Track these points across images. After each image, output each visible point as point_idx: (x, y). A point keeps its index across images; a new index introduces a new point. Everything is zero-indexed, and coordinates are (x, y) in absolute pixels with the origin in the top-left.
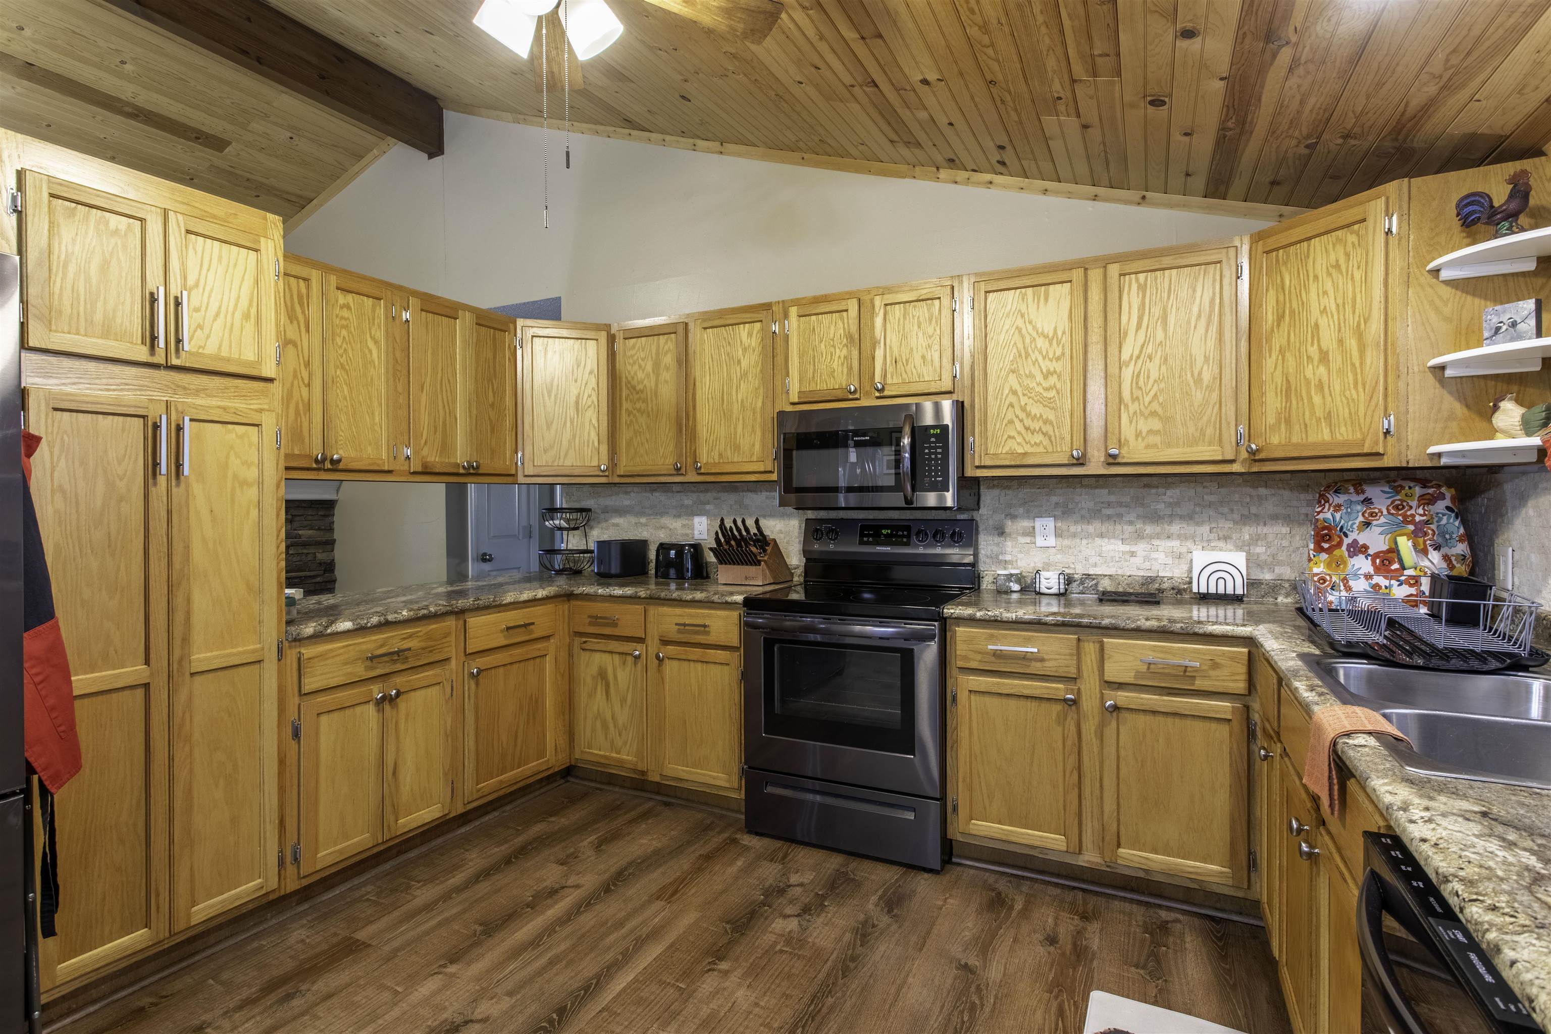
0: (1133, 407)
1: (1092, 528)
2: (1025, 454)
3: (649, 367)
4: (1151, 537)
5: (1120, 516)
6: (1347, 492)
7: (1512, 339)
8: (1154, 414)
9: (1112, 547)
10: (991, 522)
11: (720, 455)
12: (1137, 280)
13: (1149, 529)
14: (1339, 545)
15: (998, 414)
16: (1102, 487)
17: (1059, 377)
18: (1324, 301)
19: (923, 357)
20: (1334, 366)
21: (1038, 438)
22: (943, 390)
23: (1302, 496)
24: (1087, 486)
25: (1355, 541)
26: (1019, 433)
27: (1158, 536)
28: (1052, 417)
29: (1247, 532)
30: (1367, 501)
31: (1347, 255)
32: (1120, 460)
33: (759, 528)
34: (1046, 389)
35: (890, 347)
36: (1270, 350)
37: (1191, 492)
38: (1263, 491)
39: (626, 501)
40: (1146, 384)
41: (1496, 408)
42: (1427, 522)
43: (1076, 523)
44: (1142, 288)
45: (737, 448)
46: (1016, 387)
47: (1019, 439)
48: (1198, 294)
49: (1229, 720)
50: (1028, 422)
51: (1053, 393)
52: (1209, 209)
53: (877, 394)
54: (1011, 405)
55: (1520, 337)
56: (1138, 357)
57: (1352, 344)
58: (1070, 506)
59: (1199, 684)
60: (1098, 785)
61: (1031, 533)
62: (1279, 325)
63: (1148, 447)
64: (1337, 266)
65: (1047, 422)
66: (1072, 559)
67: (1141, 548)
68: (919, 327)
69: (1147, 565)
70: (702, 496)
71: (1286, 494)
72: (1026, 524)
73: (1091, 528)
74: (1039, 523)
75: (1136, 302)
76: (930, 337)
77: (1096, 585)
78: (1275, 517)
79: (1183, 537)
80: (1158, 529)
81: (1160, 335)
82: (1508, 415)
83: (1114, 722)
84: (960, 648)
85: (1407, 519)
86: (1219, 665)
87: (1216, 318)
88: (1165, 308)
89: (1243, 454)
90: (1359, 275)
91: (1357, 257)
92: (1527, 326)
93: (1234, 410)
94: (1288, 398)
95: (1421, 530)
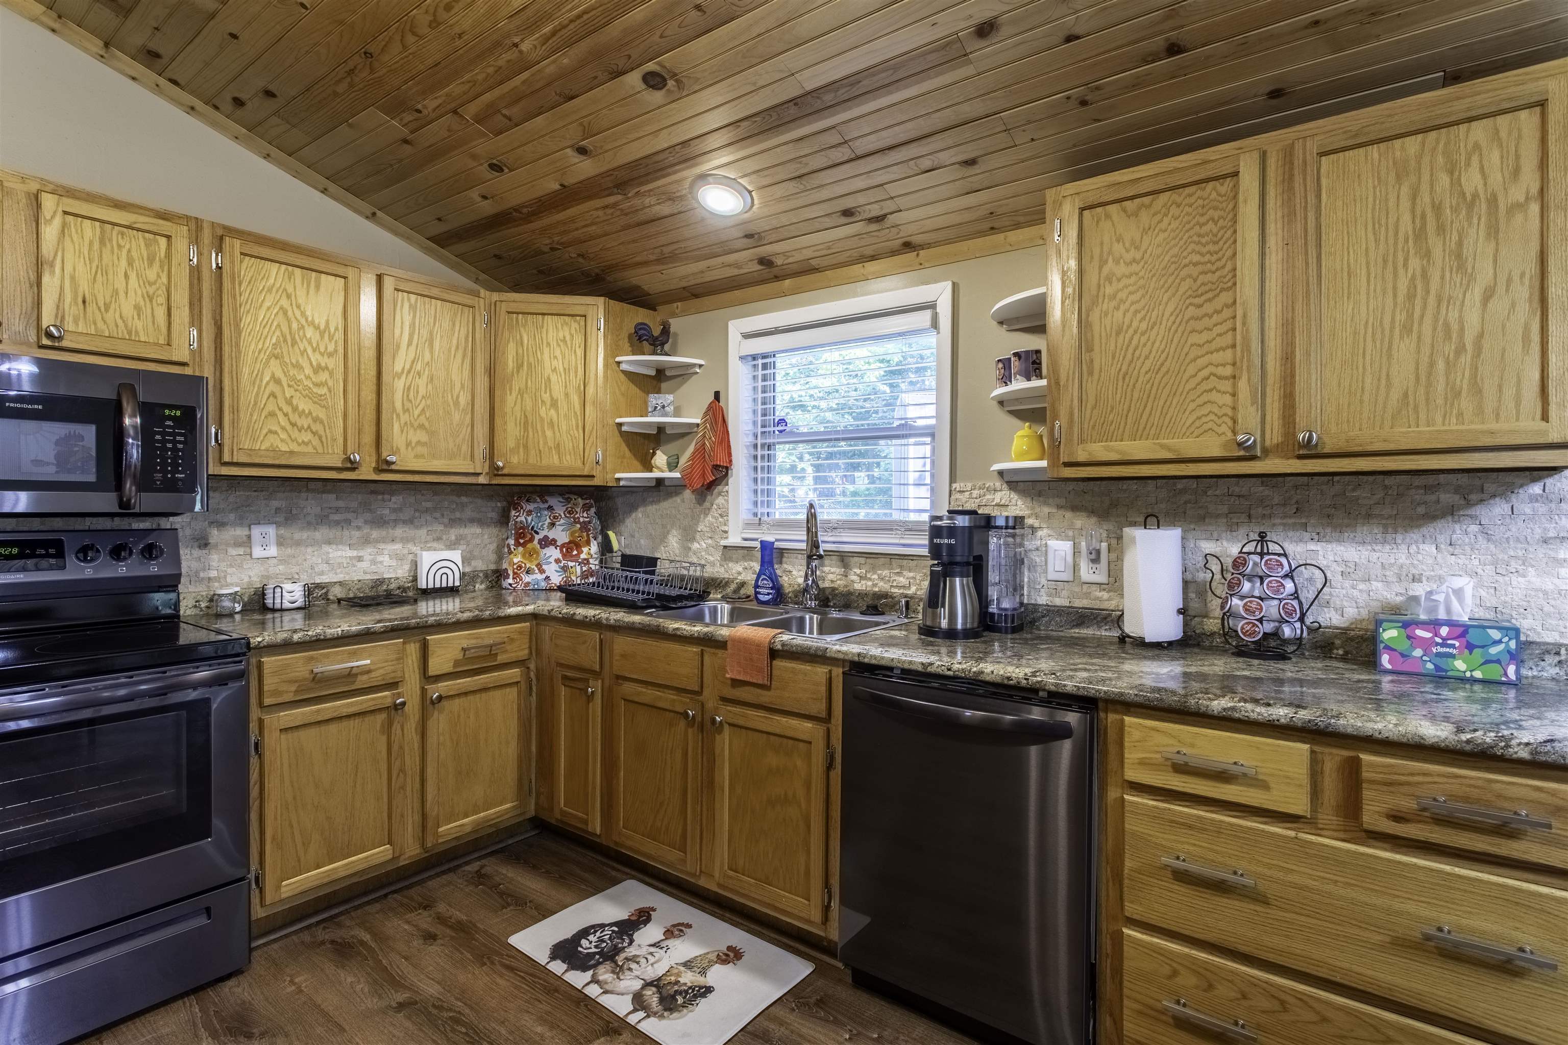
0: (404, 418)
1: (322, 533)
2: (292, 453)
4: (377, 541)
5: (348, 522)
6: (535, 501)
7: (663, 416)
8: (421, 426)
9: (339, 553)
10: (188, 532)
12: (409, 299)
13: (375, 534)
14: (532, 540)
15: (256, 403)
16: (329, 492)
17: (331, 374)
18: (555, 363)
19: (137, 308)
20: (562, 412)
21: (306, 437)
22: (175, 359)
23: (489, 504)
24: (313, 491)
25: (546, 537)
26: (283, 428)
27: (384, 540)
28: (322, 414)
29: (453, 534)
30: (550, 508)
31: (572, 336)
32: (393, 467)
34: (317, 385)
35: (73, 278)
36: (511, 390)
37: (412, 499)
38: (464, 499)
40: (416, 398)
41: (654, 454)
42: (589, 522)
43: (302, 529)
44: (413, 308)
46: (279, 374)
47: (284, 436)
48: (457, 328)
49: (517, 682)
50: (294, 418)
51: (323, 391)
53: (45, 341)
54: (273, 395)
55: (666, 415)
56: (409, 372)
57: (576, 399)
58: (294, 512)
60: (418, 779)
61: (246, 542)
62: (518, 372)
63: (416, 456)
64: (564, 340)
65: (316, 420)
66: (296, 569)
67: (367, 552)
68: (130, 263)
69: (374, 568)
71: (479, 501)
72: (240, 532)
73: (318, 535)
74: (256, 531)
75: (408, 319)
76: (151, 284)
77: (326, 593)
78: (472, 521)
79: (405, 540)
80: (384, 533)
81: (427, 355)
82: (660, 459)
83: (436, 713)
84: (270, 683)
85: (576, 521)
86: (512, 640)
87: (469, 354)
88: (431, 334)
89: (486, 469)
90: (580, 352)
91: (579, 339)
92: (670, 409)
93: (481, 432)
94: (526, 429)
95: (585, 527)
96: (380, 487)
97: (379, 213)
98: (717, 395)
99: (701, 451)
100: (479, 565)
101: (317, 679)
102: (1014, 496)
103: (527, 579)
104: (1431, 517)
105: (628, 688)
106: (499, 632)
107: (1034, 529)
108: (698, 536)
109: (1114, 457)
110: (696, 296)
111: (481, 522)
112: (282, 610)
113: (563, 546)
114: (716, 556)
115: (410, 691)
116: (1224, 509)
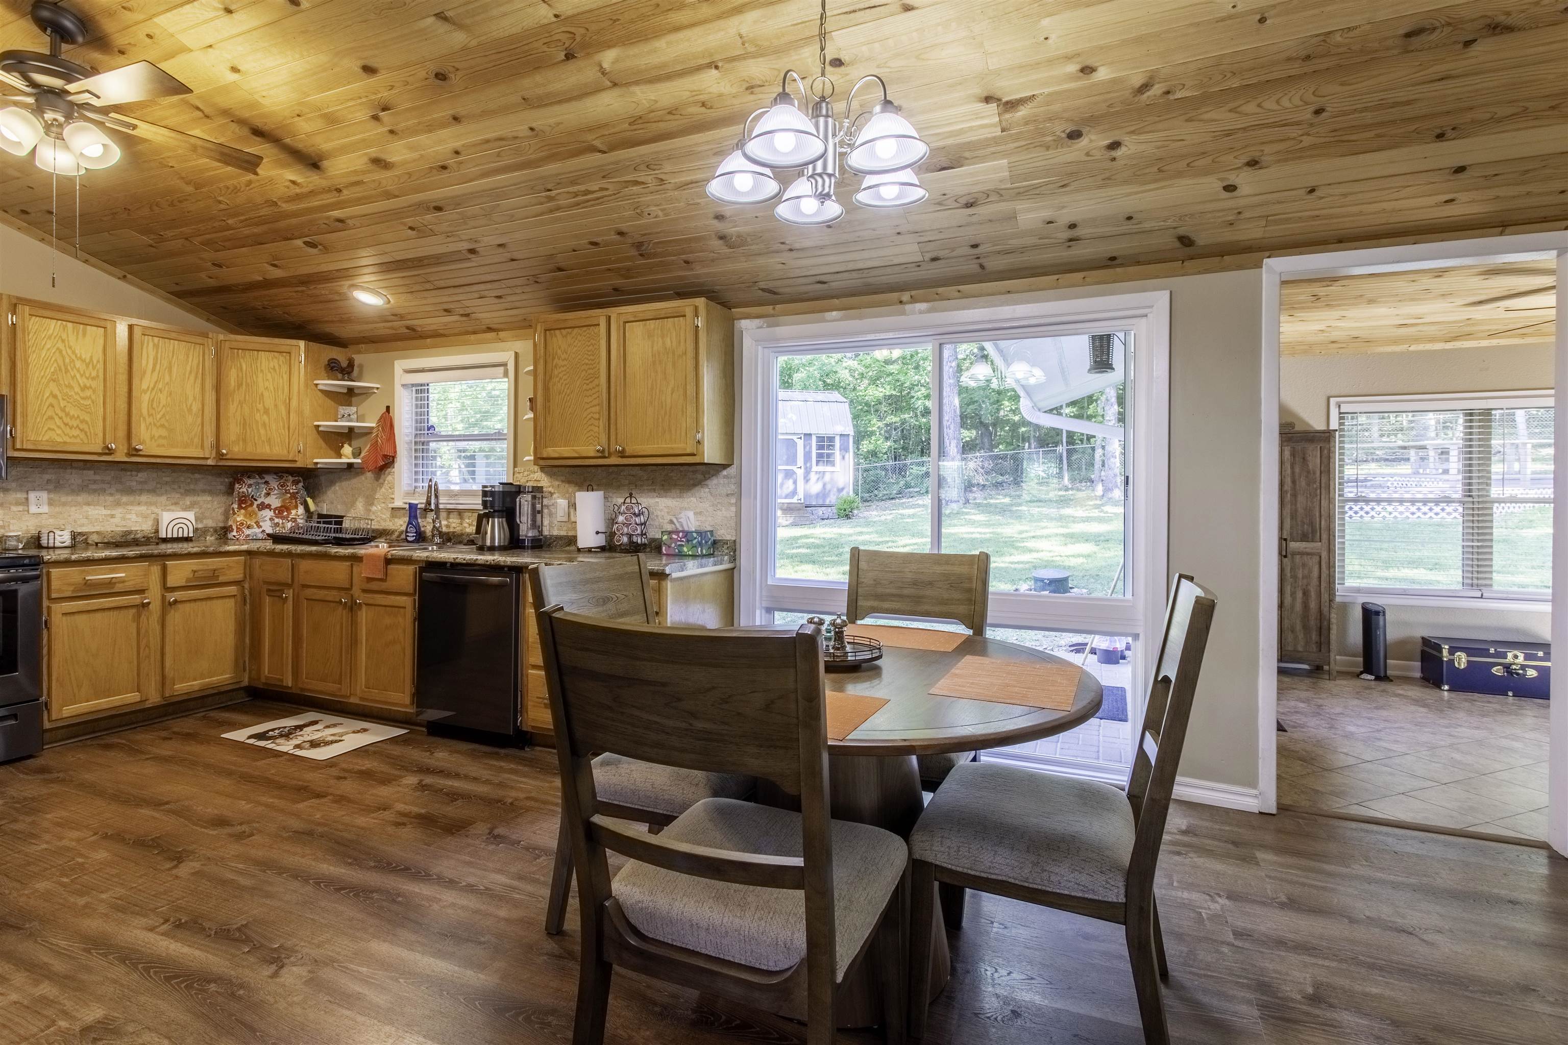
0: (149, 420)
1: (82, 498)
2: (65, 443)
4: (127, 504)
5: (104, 490)
6: (254, 478)
7: (350, 421)
8: (163, 426)
9: (97, 512)
12: (153, 341)
13: (125, 499)
14: (252, 505)
15: (39, 411)
16: (89, 469)
17: (94, 391)
18: (267, 384)
20: (272, 417)
21: (76, 432)
23: (218, 480)
24: (76, 468)
25: (263, 503)
26: (59, 427)
27: (132, 504)
28: (87, 418)
29: (188, 500)
30: (267, 483)
31: (280, 366)
32: (141, 453)
34: (83, 398)
36: (233, 401)
37: (155, 475)
38: (197, 476)
40: (158, 407)
41: (342, 446)
42: (298, 493)
43: (67, 494)
44: (156, 346)
46: (55, 392)
47: (59, 432)
48: (190, 360)
49: (234, 596)
50: (66, 420)
51: (89, 402)
52: (168, 300)
54: (51, 405)
55: (352, 421)
56: (153, 389)
58: (61, 482)
59: (222, 579)
60: (159, 653)
61: (25, 503)
62: (238, 389)
63: (158, 446)
64: (274, 369)
65: (83, 421)
66: (62, 522)
67: (118, 512)
69: (124, 523)
71: (210, 477)
72: (21, 496)
73: (80, 499)
74: (32, 496)
75: (152, 354)
77: (86, 539)
78: (204, 491)
79: (149, 504)
80: (132, 498)
81: (167, 378)
82: (347, 450)
83: (172, 611)
84: (55, 584)
85: (287, 492)
86: (230, 568)
87: (200, 376)
88: (170, 363)
89: (214, 455)
90: (286, 377)
91: (285, 368)
92: (354, 417)
93: (210, 430)
94: (244, 428)
95: (294, 496)
96: (128, 466)
97: (129, 276)
98: (388, 408)
99: (375, 445)
100: (210, 523)
101: (87, 584)
102: (543, 475)
103: (247, 532)
104: (694, 485)
105: (309, 592)
106: (220, 562)
107: (551, 494)
108: (376, 502)
109: (556, 455)
110: (373, 342)
111: (211, 492)
112: (54, 548)
113: (275, 509)
114: (386, 515)
115: (154, 596)
116: (627, 482)
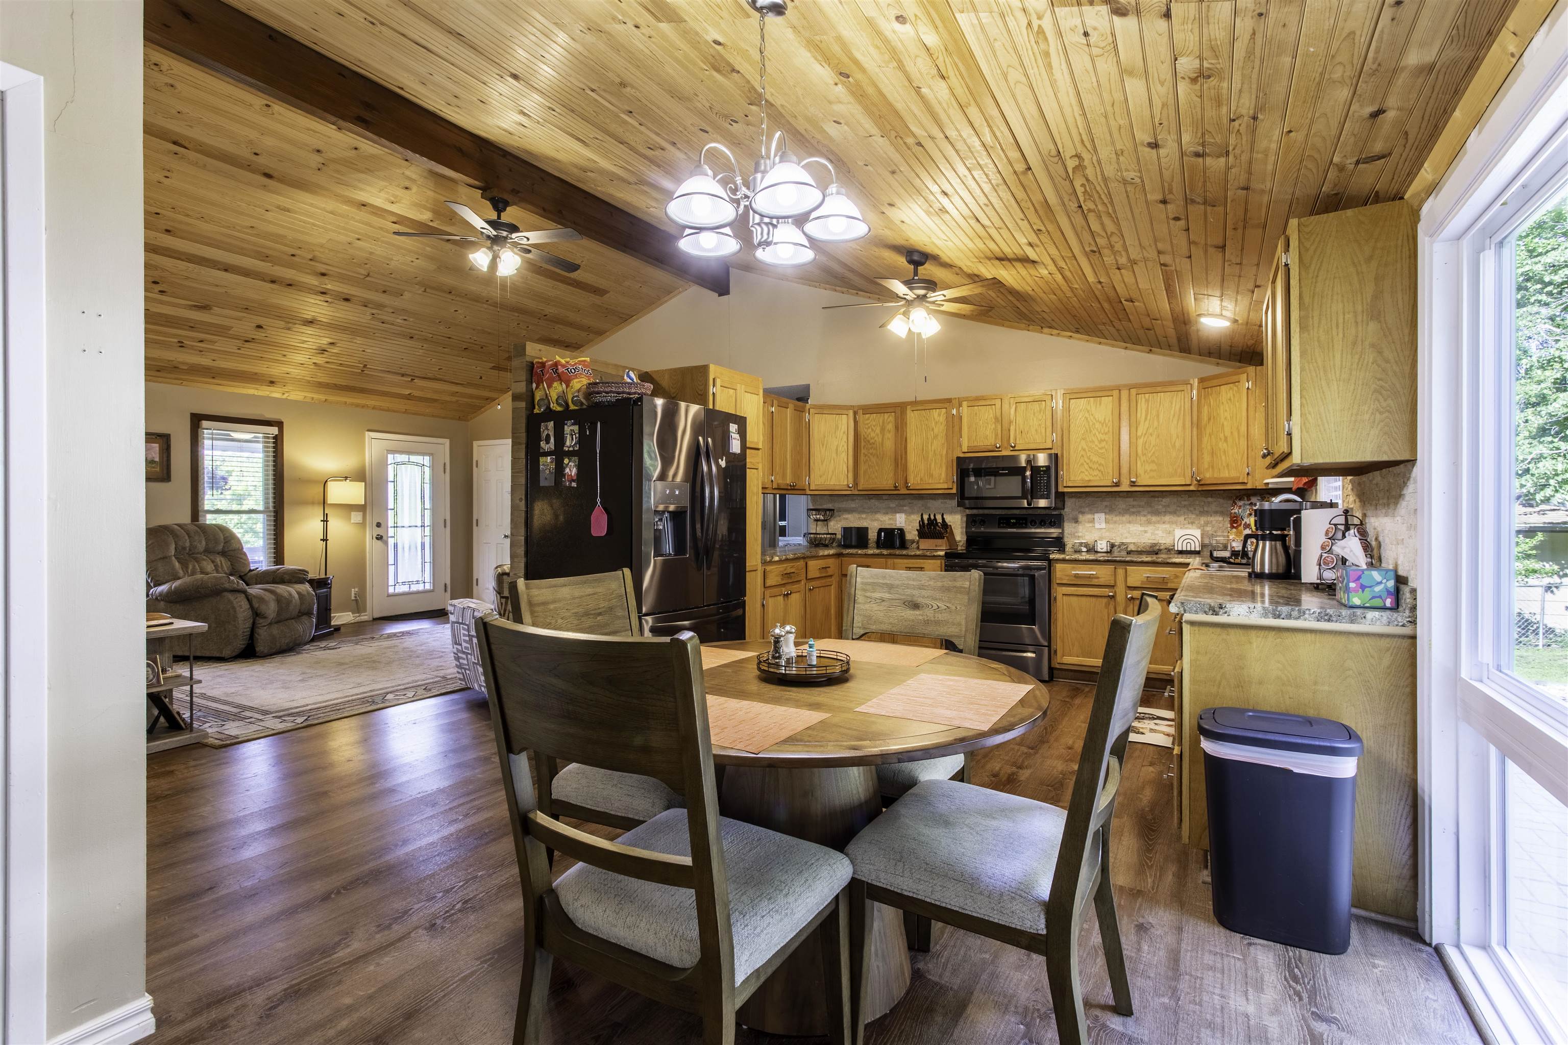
0: (1143, 458)
1: (1126, 518)
2: (1090, 480)
3: (878, 430)
4: (1155, 523)
5: (1139, 512)
9: (1135, 528)
10: (1071, 516)
11: (921, 479)
12: (1145, 397)
13: (1154, 519)
14: (1241, 524)
15: (1076, 460)
16: (1130, 497)
17: (1106, 443)
18: (1226, 414)
19: (1036, 431)
20: (1229, 444)
21: (1096, 473)
22: (1047, 447)
24: (1122, 497)
26: (1087, 470)
27: (1158, 522)
28: (1103, 462)
29: (1203, 520)
31: (1233, 395)
32: (1138, 484)
33: (943, 519)
34: (1101, 449)
35: (1018, 425)
36: (1205, 434)
37: (1175, 500)
38: (1210, 499)
39: (853, 505)
40: (1149, 448)
43: (1117, 516)
44: (1147, 401)
45: (931, 476)
46: (1085, 447)
47: (1087, 473)
48: (1173, 405)
50: (1091, 465)
51: (1103, 451)
53: (1011, 448)
54: (1082, 456)
56: (1146, 434)
57: (1236, 434)
58: (1113, 507)
59: (1170, 585)
61: (1093, 521)
62: (1209, 423)
63: (1150, 478)
64: (1229, 399)
65: (1100, 465)
66: (1114, 535)
67: (1150, 528)
68: (1034, 415)
69: (1153, 537)
70: (902, 502)
71: (1221, 501)
72: (1089, 516)
73: (1124, 519)
74: (1097, 516)
75: (1144, 408)
76: (1040, 420)
77: (1127, 547)
78: (1216, 512)
80: (1158, 519)
81: (1156, 424)
84: (1058, 575)
88: (1159, 411)
89: (1193, 482)
90: (1238, 405)
91: (1237, 397)
93: (1191, 461)
94: (1213, 455)
96: (1157, 494)
101: (1078, 577)
111: (1221, 513)
115: (1120, 591)
